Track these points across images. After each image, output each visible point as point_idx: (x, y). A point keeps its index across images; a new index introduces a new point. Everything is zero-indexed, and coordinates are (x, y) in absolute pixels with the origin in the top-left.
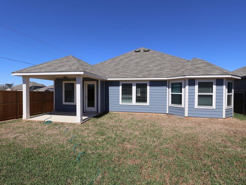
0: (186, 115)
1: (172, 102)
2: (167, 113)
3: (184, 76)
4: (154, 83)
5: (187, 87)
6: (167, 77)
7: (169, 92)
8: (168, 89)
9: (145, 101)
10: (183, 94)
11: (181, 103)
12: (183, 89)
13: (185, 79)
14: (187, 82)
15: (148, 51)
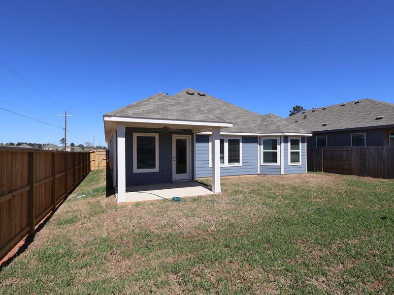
0: (282, 173)
1: (265, 161)
2: (259, 173)
3: (283, 133)
4: (248, 140)
5: (282, 144)
6: (261, 133)
7: (260, 150)
8: (259, 146)
9: (238, 161)
10: (278, 151)
11: (276, 161)
12: (278, 147)
13: (280, 136)
14: (282, 139)
15: (204, 95)
